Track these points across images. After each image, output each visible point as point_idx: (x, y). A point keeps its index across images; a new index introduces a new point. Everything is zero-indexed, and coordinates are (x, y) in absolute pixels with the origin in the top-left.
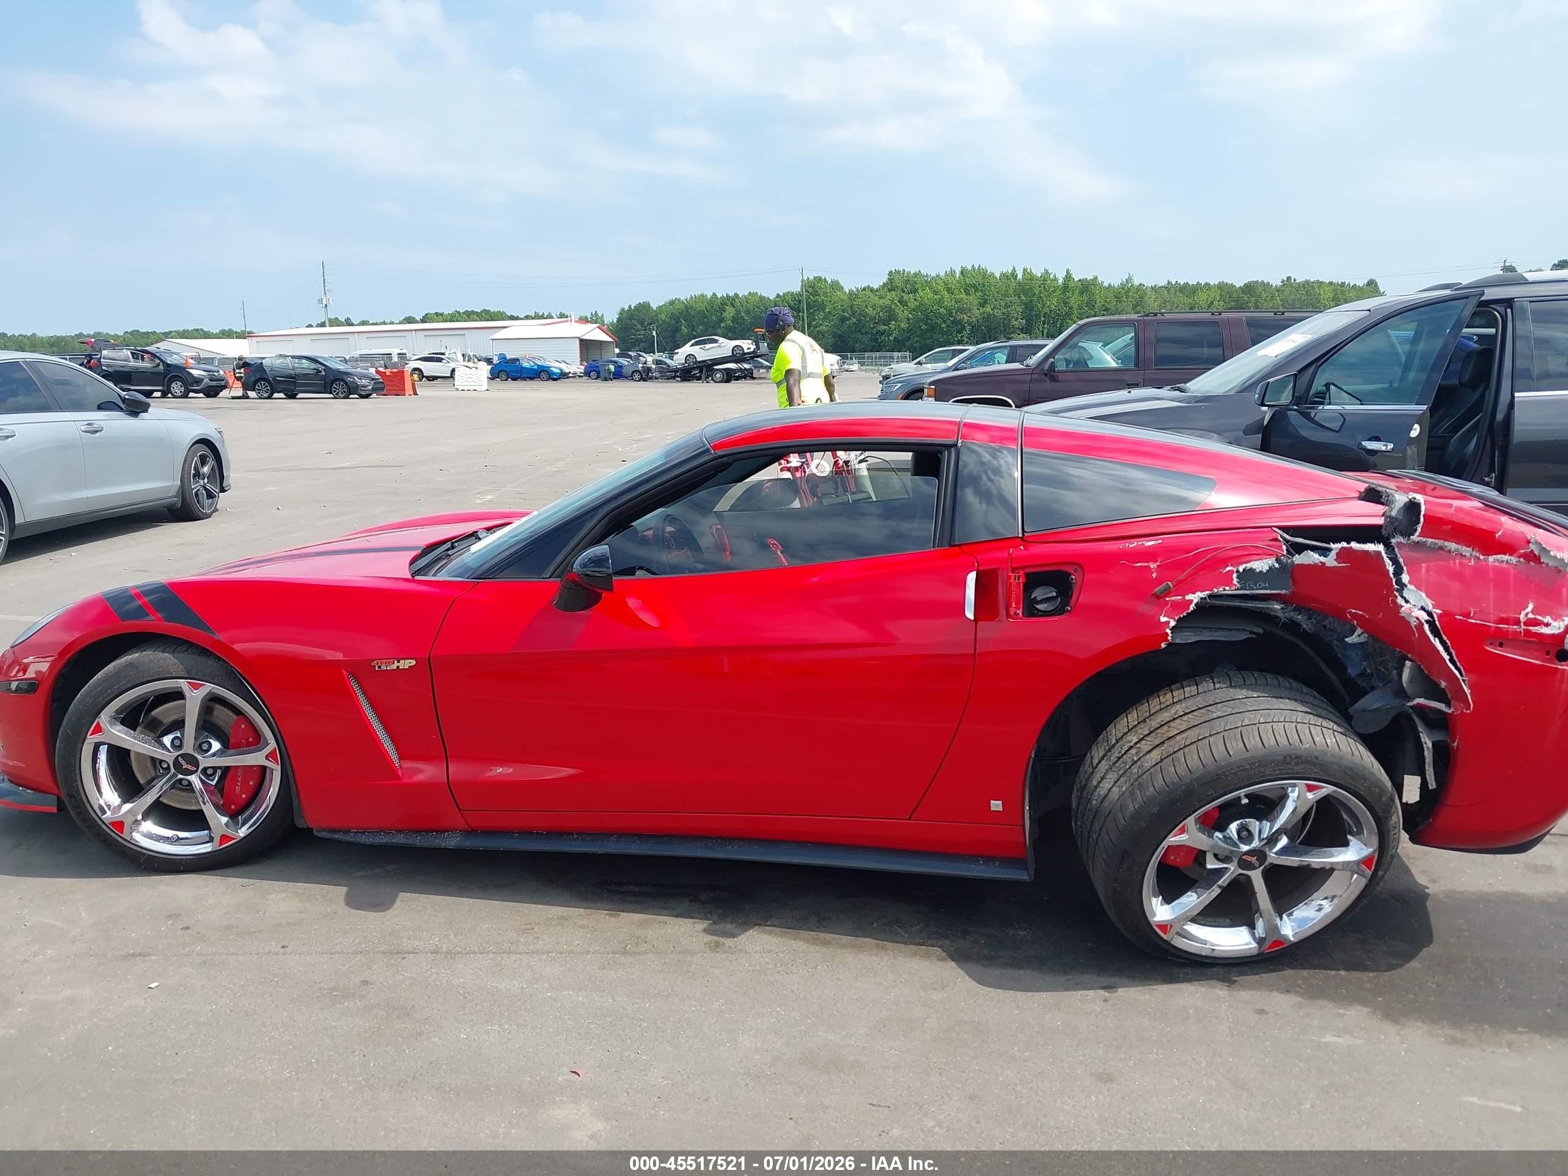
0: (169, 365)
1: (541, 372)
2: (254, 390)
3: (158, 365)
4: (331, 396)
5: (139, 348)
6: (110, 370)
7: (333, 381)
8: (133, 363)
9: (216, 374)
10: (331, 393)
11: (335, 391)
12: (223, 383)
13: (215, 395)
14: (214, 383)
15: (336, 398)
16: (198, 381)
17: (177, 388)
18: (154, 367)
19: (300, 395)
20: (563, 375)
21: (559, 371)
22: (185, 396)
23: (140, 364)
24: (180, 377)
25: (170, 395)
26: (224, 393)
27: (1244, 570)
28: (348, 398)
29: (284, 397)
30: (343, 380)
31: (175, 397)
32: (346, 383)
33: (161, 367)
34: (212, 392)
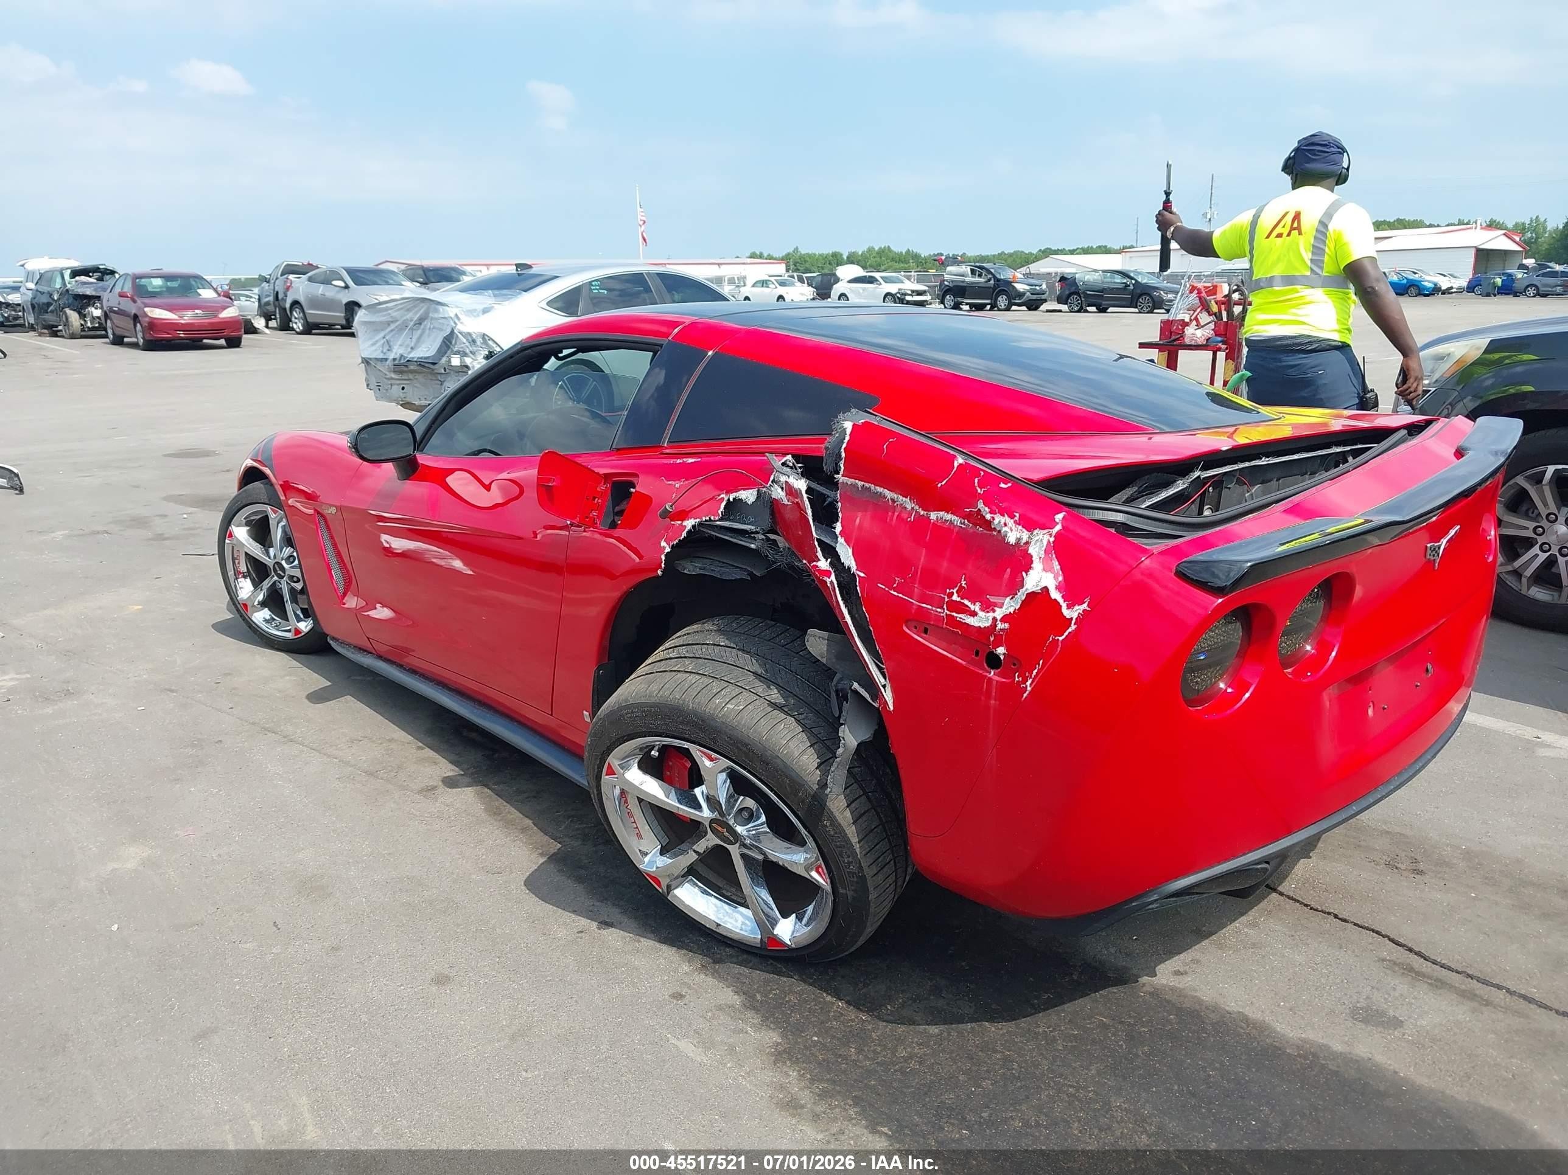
0: (999, 280)
1: (1410, 286)
2: (1066, 304)
3: (989, 280)
4: (1136, 310)
5: (977, 264)
6: (951, 285)
7: (1141, 295)
8: (969, 279)
9: (1038, 288)
10: (1136, 307)
11: (1140, 306)
12: (1043, 297)
13: (1036, 309)
14: (1034, 297)
15: (1140, 312)
16: (1021, 295)
17: (1002, 301)
18: (986, 282)
19: (1111, 309)
20: (1436, 290)
21: (1433, 286)
22: (1008, 309)
23: (977, 279)
24: (1004, 290)
25: (996, 309)
26: (1044, 307)
27: (734, 499)
28: (1152, 313)
29: (1096, 310)
30: (1149, 295)
31: (999, 310)
32: (1151, 297)
33: (992, 282)
34: (1033, 305)
